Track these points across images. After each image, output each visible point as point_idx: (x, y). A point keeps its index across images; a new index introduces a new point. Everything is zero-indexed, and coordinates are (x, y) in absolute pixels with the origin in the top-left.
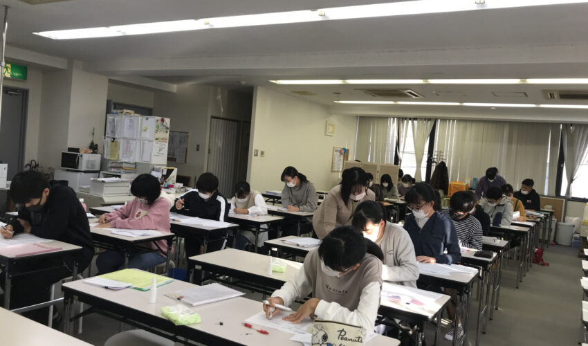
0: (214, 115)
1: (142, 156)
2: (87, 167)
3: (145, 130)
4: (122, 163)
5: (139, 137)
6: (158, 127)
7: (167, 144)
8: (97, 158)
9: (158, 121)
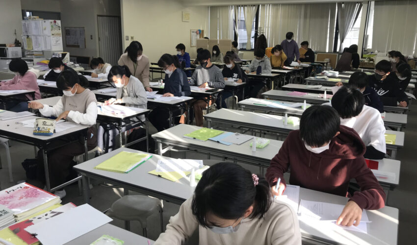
0: (99, 14)
1: (46, 47)
2: (12, 55)
3: (45, 29)
4: (33, 51)
5: (42, 34)
6: (52, 26)
7: (61, 38)
8: (19, 49)
9: (51, 22)
